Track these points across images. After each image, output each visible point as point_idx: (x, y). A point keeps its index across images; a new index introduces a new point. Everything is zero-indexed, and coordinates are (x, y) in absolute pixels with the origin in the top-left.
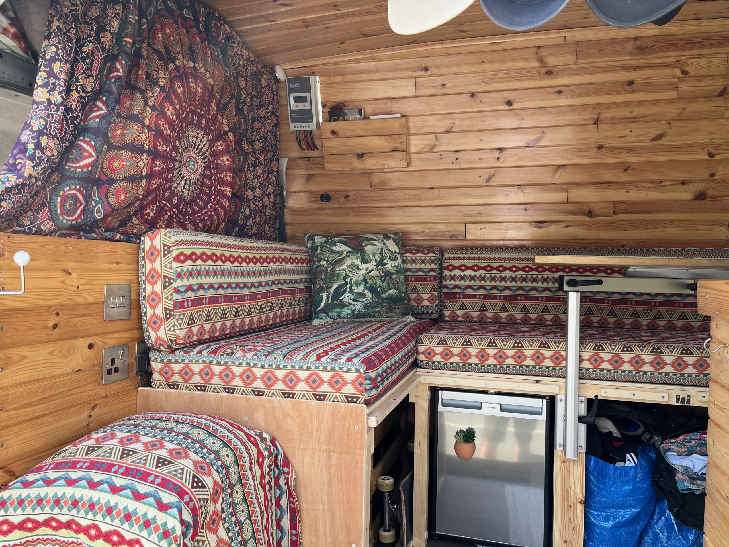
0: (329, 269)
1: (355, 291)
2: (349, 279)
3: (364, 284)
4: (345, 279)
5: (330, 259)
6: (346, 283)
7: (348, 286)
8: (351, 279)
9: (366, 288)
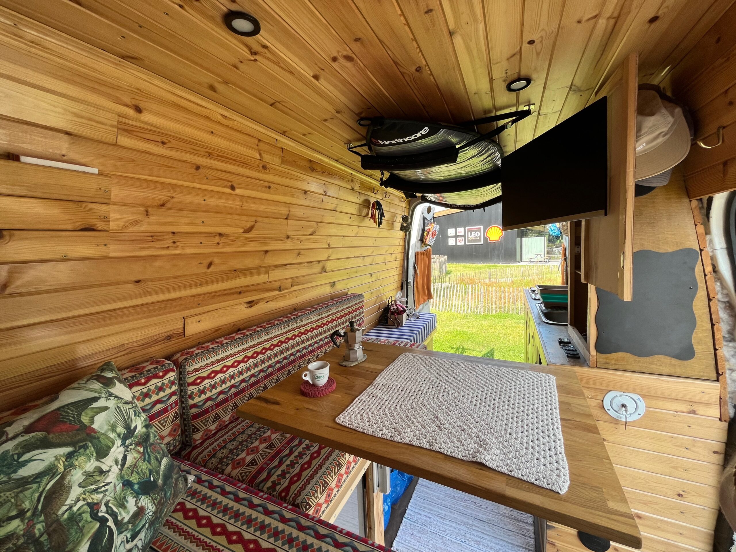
0: (39, 527)
1: (126, 520)
2: (103, 508)
3: (129, 491)
4: (94, 516)
5: (27, 505)
6: (103, 521)
7: (111, 523)
8: (106, 505)
9: (137, 495)
